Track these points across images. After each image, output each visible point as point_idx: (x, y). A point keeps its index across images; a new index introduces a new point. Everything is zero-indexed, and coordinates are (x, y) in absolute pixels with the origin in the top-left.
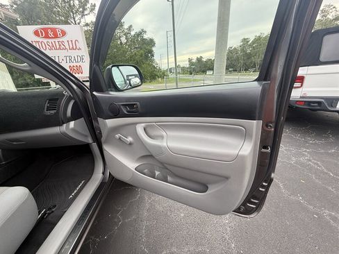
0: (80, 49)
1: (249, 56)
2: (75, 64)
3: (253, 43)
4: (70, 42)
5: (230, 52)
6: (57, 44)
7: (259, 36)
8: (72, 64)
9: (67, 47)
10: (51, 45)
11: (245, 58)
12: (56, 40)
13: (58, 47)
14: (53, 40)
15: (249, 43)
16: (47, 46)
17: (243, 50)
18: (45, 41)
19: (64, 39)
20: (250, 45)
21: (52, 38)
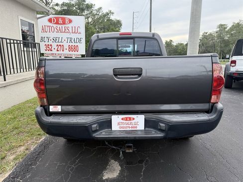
0: (80, 33)
1: (226, 43)
2: (73, 44)
3: (231, 29)
4: (74, 28)
5: (205, 37)
6: (63, 28)
7: (238, 23)
8: (71, 44)
9: (71, 31)
10: (58, 29)
11: (223, 45)
12: (63, 26)
13: (63, 30)
14: (60, 26)
15: (226, 30)
16: (55, 30)
17: (219, 36)
18: (55, 26)
19: (70, 25)
20: (227, 32)
21: (61, 24)
